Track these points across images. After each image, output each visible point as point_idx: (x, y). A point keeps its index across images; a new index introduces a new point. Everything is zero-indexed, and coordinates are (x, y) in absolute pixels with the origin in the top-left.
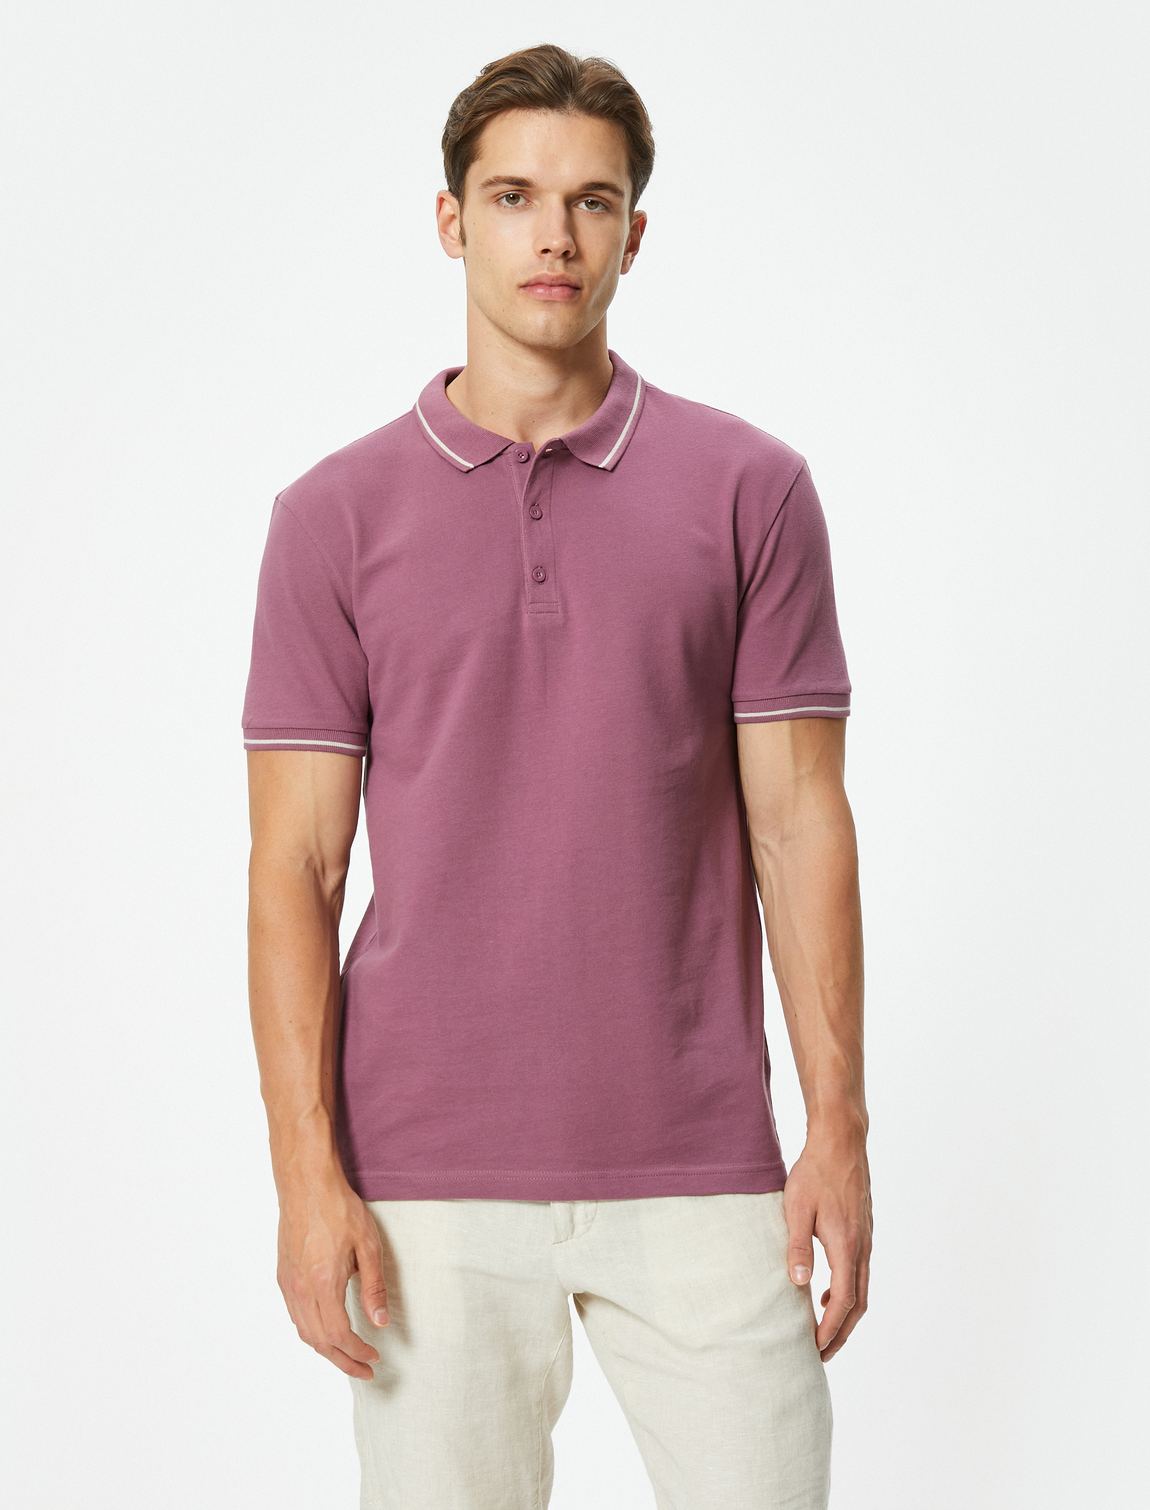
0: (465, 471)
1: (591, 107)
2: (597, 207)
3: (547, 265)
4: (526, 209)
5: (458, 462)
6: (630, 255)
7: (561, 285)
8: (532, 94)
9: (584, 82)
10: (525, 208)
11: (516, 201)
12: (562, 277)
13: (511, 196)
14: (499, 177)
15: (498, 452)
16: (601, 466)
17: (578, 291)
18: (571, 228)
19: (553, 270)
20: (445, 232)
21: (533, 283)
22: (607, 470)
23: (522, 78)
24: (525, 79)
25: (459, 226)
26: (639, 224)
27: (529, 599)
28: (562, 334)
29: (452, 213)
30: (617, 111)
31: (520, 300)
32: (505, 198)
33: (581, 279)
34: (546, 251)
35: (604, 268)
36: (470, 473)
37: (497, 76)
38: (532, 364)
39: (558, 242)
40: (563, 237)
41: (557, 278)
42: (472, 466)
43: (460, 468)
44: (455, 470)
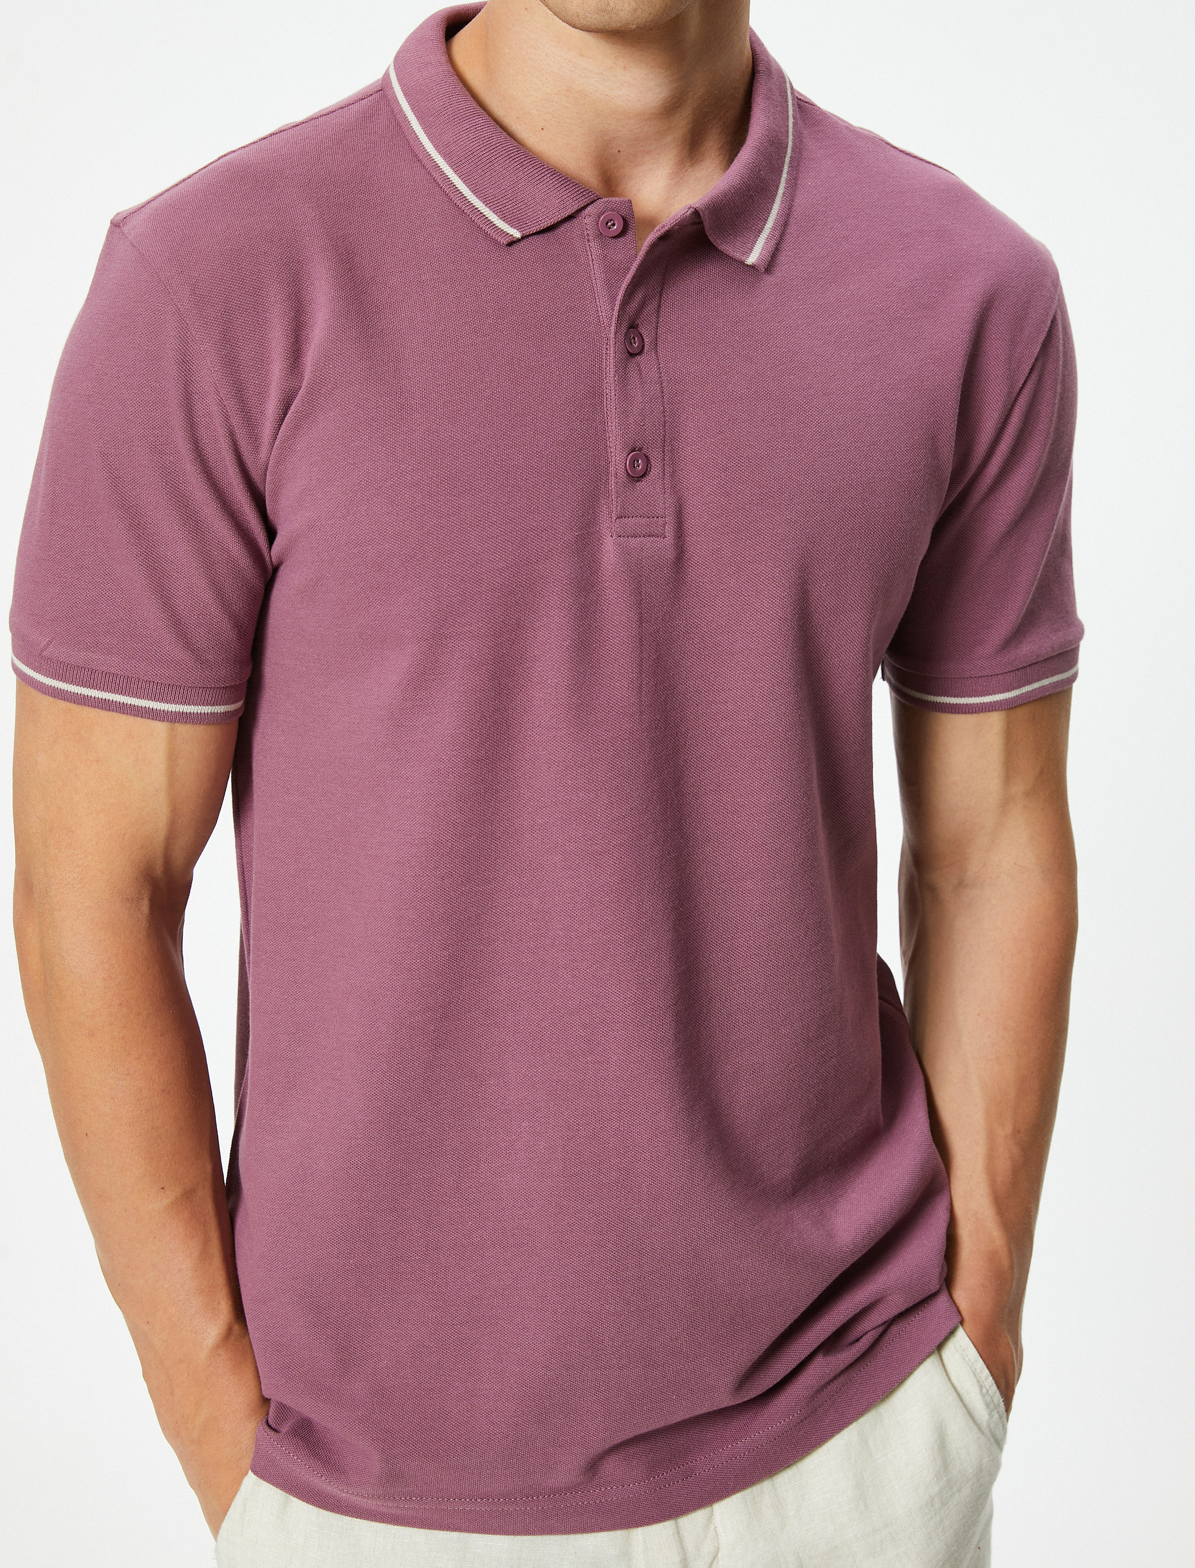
16: (749, 261)
22: (757, 269)
27: (616, 508)
36: (516, 248)
43: (492, 234)
44: (484, 236)
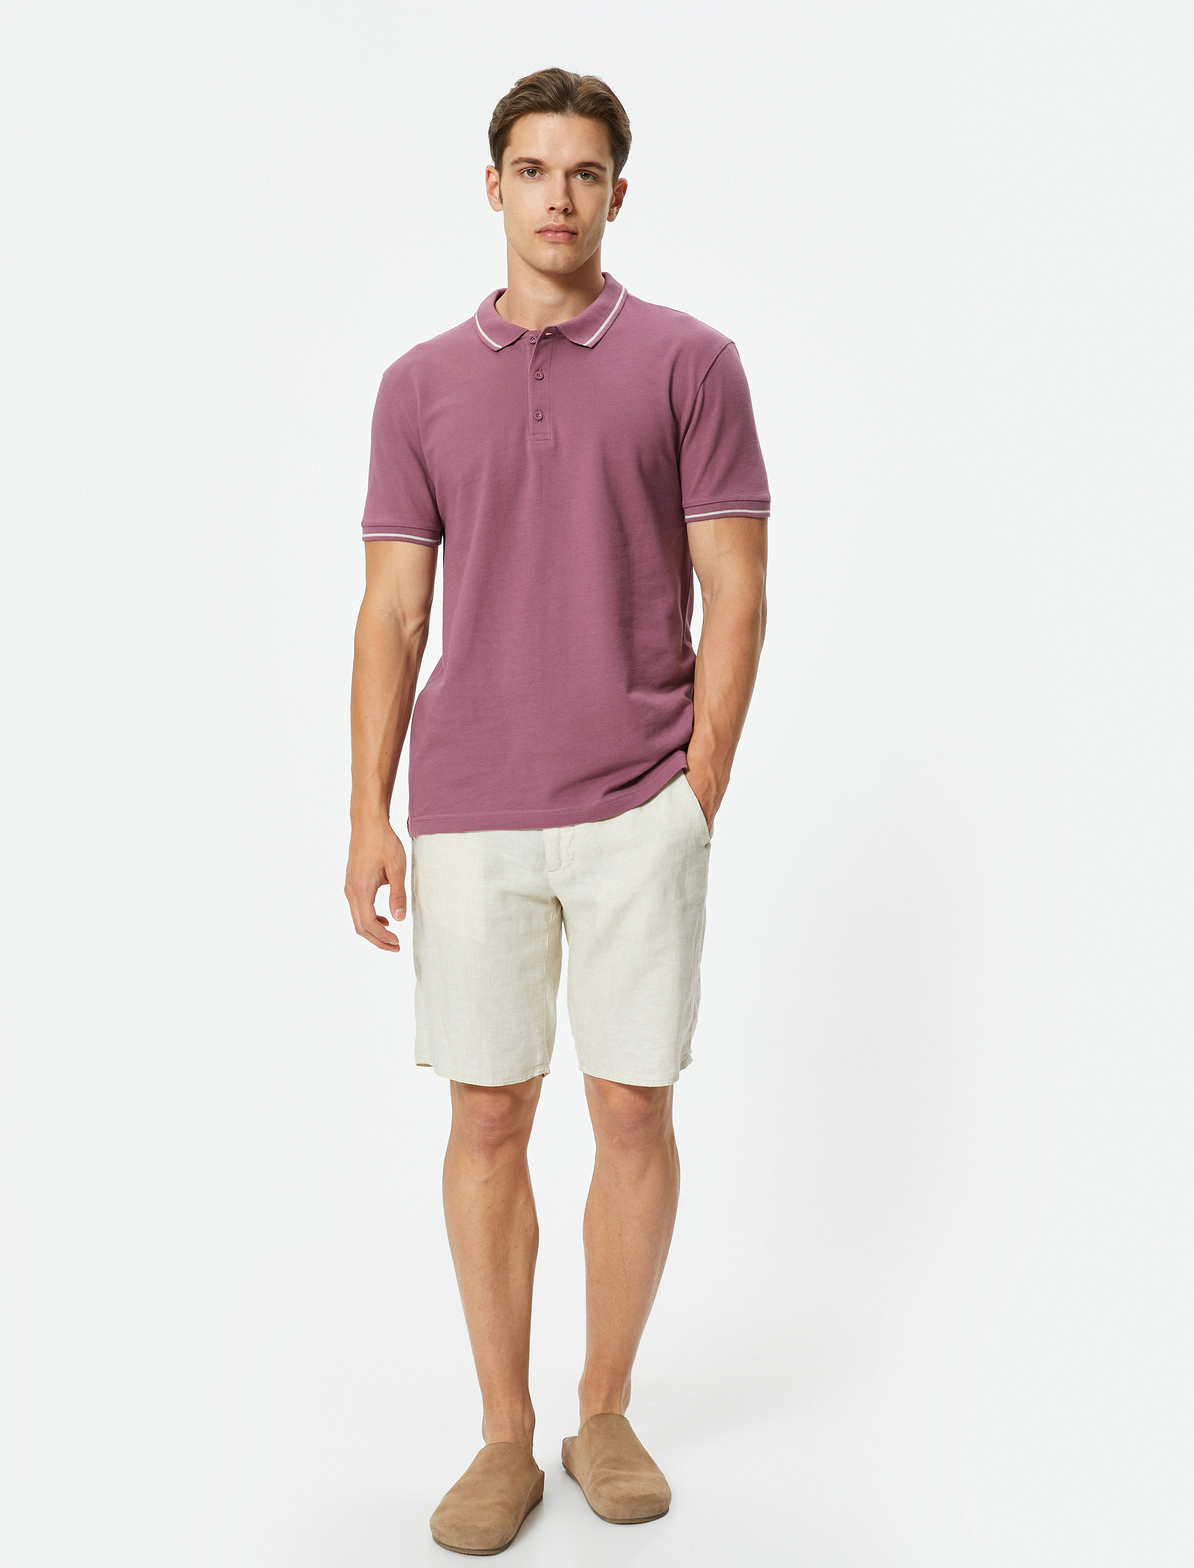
0: (496, 350)
1: (584, 110)
2: (588, 178)
3: (553, 218)
4: (541, 180)
5: (493, 345)
6: (615, 208)
7: (563, 231)
8: (543, 102)
9: (579, 93)
10: (539, 179)
11: (534, 174)
12: (563, 226)
13: (531, 171)
14: (521, 158)
15: (518, 337)
16: (584, 345)
17: (575, 236)
18: (568, 192)
19: (557, 222)
20: (491, 194)
21: (544, 230)
22: (589, 348)
23: (536, 92)
24: (538, 92)
25: (498, 190)
26: (620, 189)
27: (531, 431)
28: (564, 264)
29: (496, 181)
30: (602, 113)
31: (536, 241)
32: (526, 172)
33: (576, 227)
34: (552, 209)
35: (593, 219)
36: (500, 352)
37: (521, 90)
38: (544, 282)
39: (560, 203)
40: (563, 199)
41: (560, 227)
42: (501, 347)
43: (493, 349)
44: (490, 351)
